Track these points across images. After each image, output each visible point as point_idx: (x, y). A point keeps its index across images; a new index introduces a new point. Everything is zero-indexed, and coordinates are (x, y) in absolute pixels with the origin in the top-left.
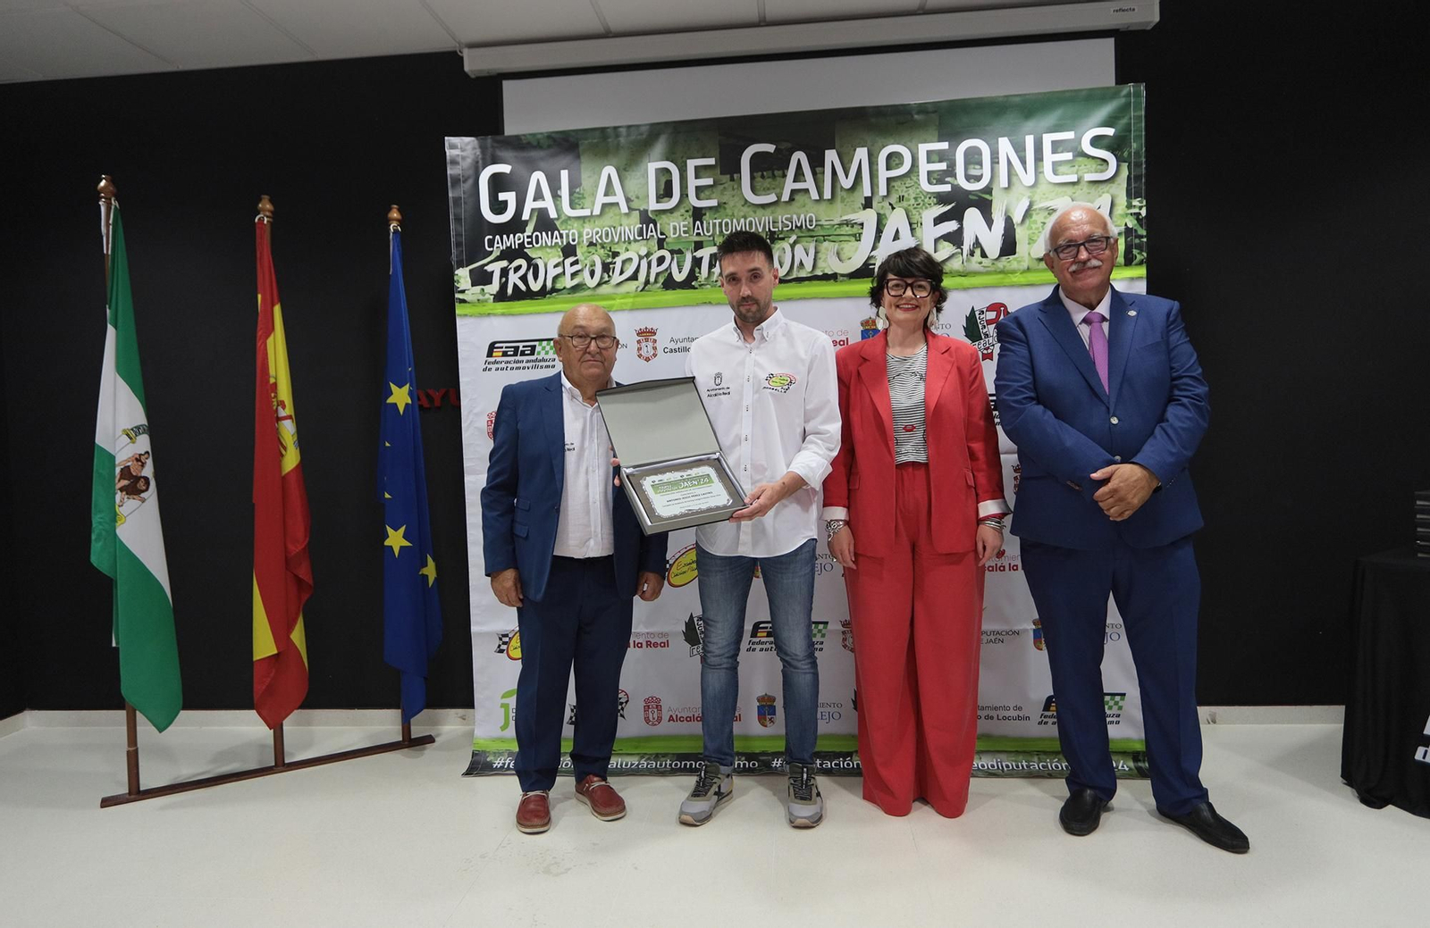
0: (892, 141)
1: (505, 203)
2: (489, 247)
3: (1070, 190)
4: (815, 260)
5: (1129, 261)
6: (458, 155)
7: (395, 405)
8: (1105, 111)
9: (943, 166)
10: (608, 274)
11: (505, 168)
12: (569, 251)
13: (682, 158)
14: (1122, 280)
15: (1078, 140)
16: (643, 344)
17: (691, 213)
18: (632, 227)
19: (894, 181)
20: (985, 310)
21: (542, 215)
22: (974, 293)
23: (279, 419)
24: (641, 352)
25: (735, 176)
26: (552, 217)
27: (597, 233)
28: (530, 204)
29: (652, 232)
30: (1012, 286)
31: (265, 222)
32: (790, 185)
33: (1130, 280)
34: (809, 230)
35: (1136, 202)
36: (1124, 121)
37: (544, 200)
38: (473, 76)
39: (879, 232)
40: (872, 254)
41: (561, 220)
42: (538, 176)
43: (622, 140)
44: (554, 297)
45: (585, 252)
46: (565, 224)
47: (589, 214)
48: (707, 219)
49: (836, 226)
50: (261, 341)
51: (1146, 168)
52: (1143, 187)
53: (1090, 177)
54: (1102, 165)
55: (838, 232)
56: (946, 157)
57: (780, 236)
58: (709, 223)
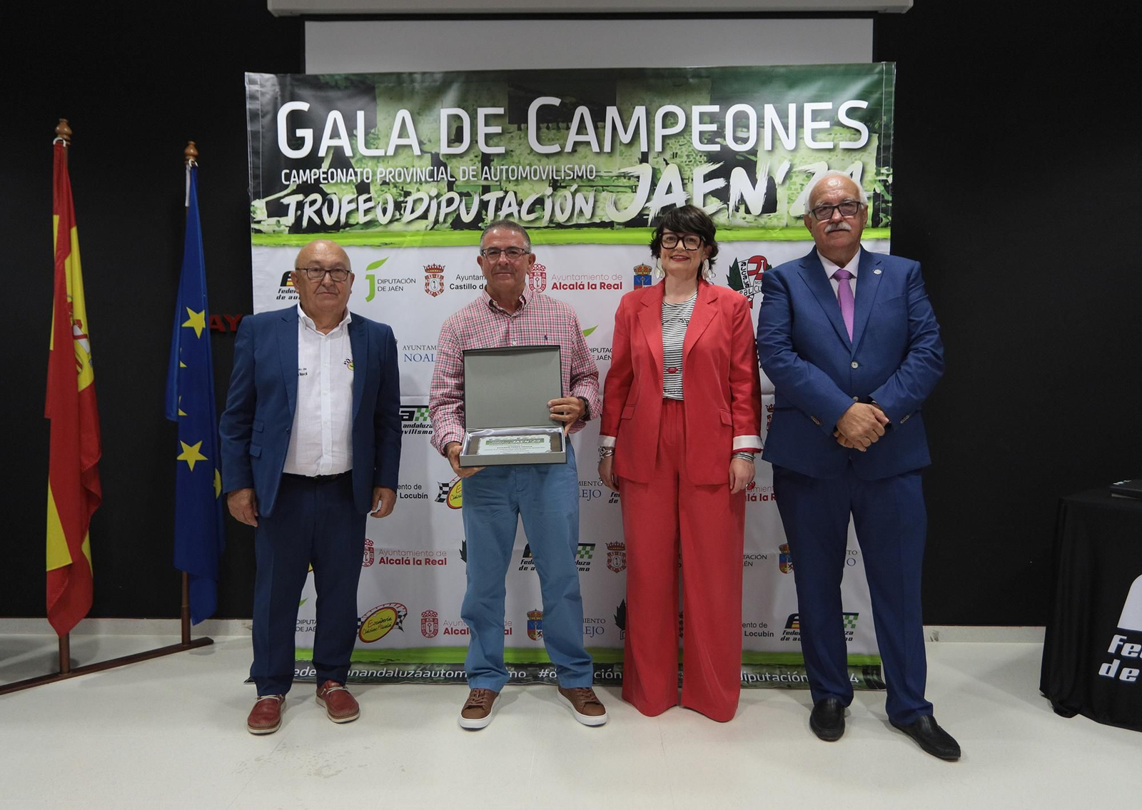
0: (668, 101)
1: (302, 139)
2: (286, 181)
3: (826, 156)
4: (594, 208)
5: (876, 224)
6: (258, 91)
7: (191, 329)
8: (860, 85)
9: (714, 127)
10: (400, 212)
11: (303, 106)
12: (363, 188)
13: (473, 105)
14: (871, 240)
15: (835, 110)
16: (431, 280)
17: (479, 158)
18: (424, 169)
19: (669, 139)
21: (338, 151)
22: (737, 245)
23: (75, 337)
24: (429, 288)
25: (523, 126)
26: (347, 155)
27: (390, 173)
28: (326, 142)
29: (442, 174)
30: (772, 241)
31: (64, 145)
32: (573, 137)
33: (876, 241)
34: (589, 180)
35: (884, 170)
36: (876, 96)
37: (340, 138)
38: (276, 15)
39: (654, 185)
40: (647, 205)
41: (355, 159)
43: (417, 86)
44: (347, 231)
45: (378, 190)
46: (359, 162)
47: (384, 154)
48: (495, 165)
49: (614, 178)
50: (60, 261)
51: (894, 140)
52: (891, 157)
53: (844, 145)
54: (855, 134)
55: (616, 183)
56: (716, 119)
57: (562, 184)
58: (497, 169)
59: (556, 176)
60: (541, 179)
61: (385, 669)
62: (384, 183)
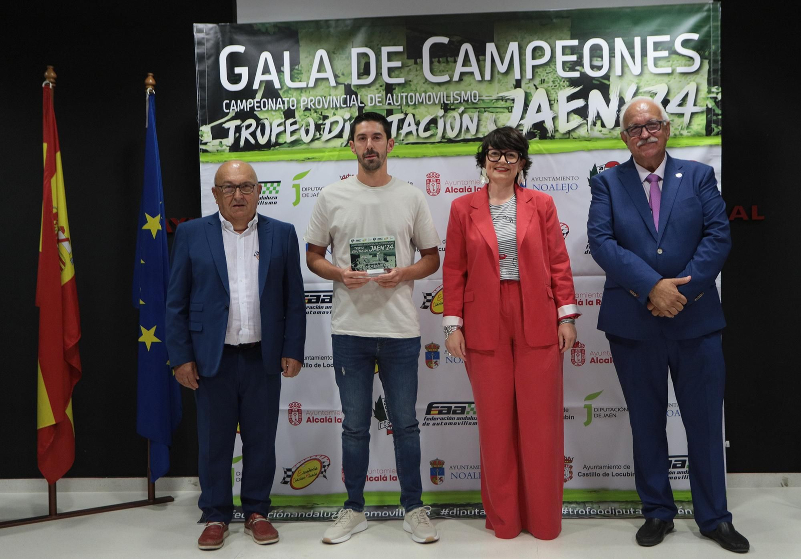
0: (537, 38)
1: (240, 75)
2: (226, 109)
3: (666, 79)
4: (478, 126)
5: (709, 132)
6: (204, 38)
7: (149, 231)
8: (692, 21)
9: (574, 58)
10: (319, 132)
11: (240, 49)
12: (289, 114)
13: (378, 45)
14: (704, 146)
15: (672, 42)
17: (384, 87)
18: (339, 97)
19: (539, 68)
20: (604, 166)
21: (269, 85)
22: (595, 154)
23: (59, 241)
25: (418, 60)
26: (276, 87)
27: (312, 101)
28: (259, 77)
29: (354, 101)
31: (51, 87)
32: (459, 68)
34: (474, 103)
35: (714, 89)
36: (705, 29)
37: (270, 74)
39: (526, 106)
40: (521, 122)
41: (283, 90)
42: (266, 56)
43: (332, 30)
44: (277, 149)
45: (302, 115)
46: (286, 93)
47: (306, 86)
48: (397, 92)
49: (494, 101)
50: (46, 181)
51: (721, 64)
52: (719, 78)
53: (680, 69)
54: (689, 61)
55: (495, 105)
56: (576, 51)
57: (452, 107)
58: (398, 96)
59: (447, 101)
60: (434, 103)
61: (312, 511)
62: (307, 109)
